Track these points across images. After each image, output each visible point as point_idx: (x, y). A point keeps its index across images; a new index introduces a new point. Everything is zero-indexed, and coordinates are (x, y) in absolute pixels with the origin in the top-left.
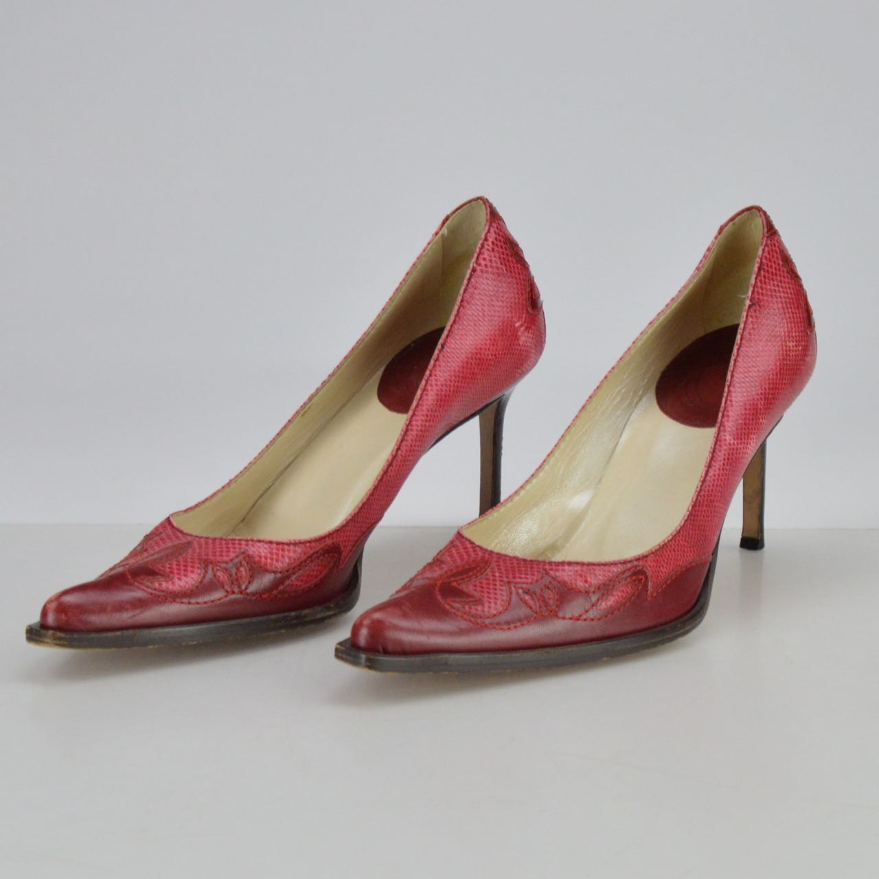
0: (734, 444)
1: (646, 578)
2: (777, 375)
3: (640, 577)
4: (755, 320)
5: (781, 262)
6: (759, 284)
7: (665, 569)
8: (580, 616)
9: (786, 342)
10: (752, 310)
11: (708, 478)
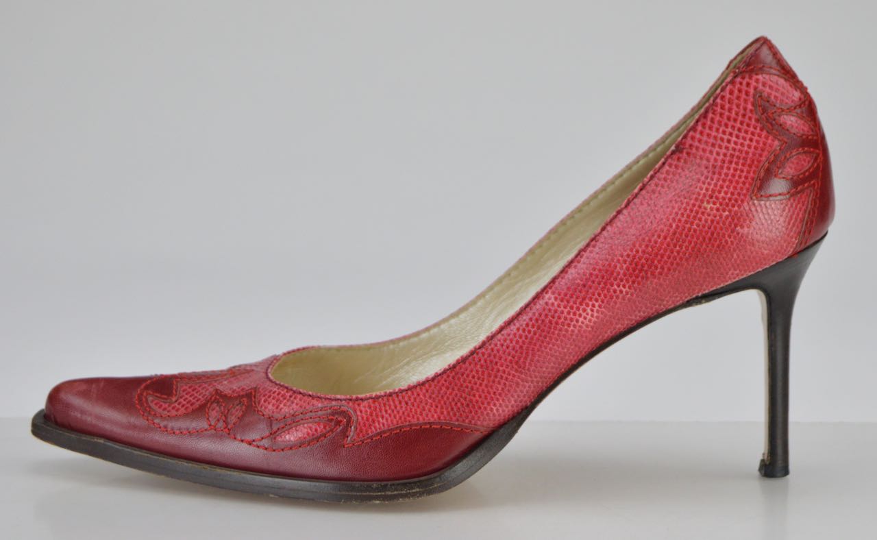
0: (553, 304)
1: (349, 421)
2: (665, 238)
3: (340, 419)
4: (673, 169)
5: (750, 106)
6: (699, 128)
7: (384, 421)
8: (254, 441)
9: (702, 201)
10: (675, 157)
11: (499, 336)
